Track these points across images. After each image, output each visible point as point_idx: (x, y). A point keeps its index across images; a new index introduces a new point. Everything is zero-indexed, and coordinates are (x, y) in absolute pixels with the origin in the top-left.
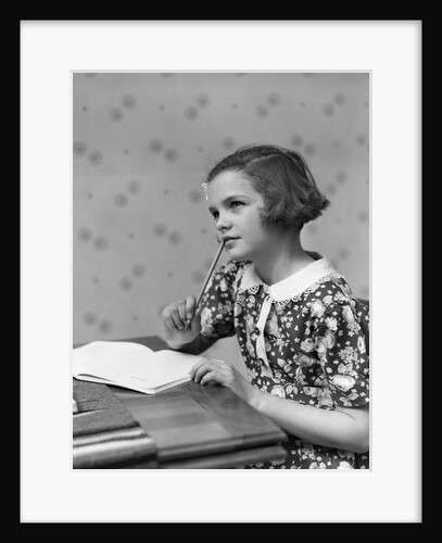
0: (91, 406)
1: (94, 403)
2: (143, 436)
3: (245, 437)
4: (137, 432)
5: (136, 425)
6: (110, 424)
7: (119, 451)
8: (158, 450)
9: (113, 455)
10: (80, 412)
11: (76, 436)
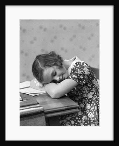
0: (25, 99)
1: (26, 98)
2: (40, 106)
3: (68, 106)
4: (38, 105)
5: (38, 104)
6: (31, 103)
7: (33, 110)
8: (44, 110)
9: (32, 112)
10: (23, 100)
11: (20, 107)
